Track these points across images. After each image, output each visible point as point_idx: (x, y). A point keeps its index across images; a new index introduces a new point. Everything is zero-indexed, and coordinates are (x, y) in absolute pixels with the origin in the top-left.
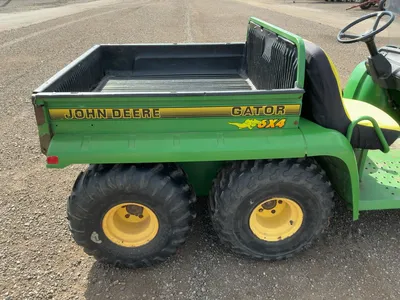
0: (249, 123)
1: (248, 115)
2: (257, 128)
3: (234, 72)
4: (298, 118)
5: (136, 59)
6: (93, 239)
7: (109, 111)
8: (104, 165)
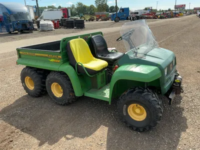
0: (52, 60)
1: (51, 58)
2: (54, 62)
7: (27, 53)
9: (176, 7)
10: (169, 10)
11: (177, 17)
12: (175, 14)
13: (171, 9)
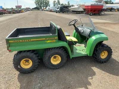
0: (49, 41)
1: (48, 40)
2: (50, 42)
3: (48, 33)
4: (58, 40)
5: (25, 31)
6: (19, 67)
7: (21, 41)
9: (16, 7)
10: (12, 9)
11: (22, 12)
12: (16, 11)
13: (13, 8)
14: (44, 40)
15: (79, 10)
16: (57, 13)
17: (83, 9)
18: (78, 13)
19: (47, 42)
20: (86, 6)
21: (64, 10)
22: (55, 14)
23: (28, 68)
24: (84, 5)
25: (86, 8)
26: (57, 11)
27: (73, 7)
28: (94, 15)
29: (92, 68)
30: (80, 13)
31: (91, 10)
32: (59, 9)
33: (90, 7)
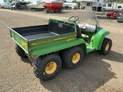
0: (69, 40)
4: (76, 37)
5: (22, 31)
6: (44, 74)
7: (44, 42)
8: (44, 55)
14: (66, 39)
15: (39, 7)
16: (12, 10)
17: (44, 6)
18: (38, 11)
19: (68, 41)
20: (46, 3)
21: (21, 7)
22: (10, 11)
23: (52, 73)
24: (45, 2)
25: (47, 5)
26: (12, 7)
27: (31, 4)
28: (55, 12)
29: (102, 60)
30: (39, 11)
31: (53, 8)
32: (14, 6)
33: (51, 5)
